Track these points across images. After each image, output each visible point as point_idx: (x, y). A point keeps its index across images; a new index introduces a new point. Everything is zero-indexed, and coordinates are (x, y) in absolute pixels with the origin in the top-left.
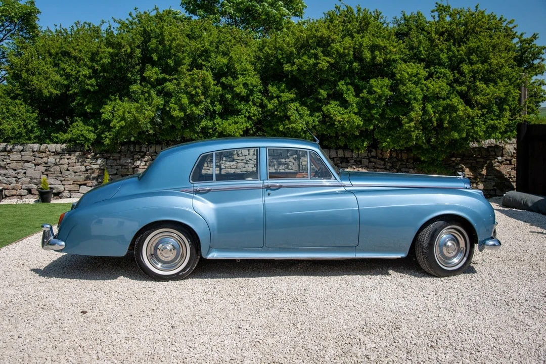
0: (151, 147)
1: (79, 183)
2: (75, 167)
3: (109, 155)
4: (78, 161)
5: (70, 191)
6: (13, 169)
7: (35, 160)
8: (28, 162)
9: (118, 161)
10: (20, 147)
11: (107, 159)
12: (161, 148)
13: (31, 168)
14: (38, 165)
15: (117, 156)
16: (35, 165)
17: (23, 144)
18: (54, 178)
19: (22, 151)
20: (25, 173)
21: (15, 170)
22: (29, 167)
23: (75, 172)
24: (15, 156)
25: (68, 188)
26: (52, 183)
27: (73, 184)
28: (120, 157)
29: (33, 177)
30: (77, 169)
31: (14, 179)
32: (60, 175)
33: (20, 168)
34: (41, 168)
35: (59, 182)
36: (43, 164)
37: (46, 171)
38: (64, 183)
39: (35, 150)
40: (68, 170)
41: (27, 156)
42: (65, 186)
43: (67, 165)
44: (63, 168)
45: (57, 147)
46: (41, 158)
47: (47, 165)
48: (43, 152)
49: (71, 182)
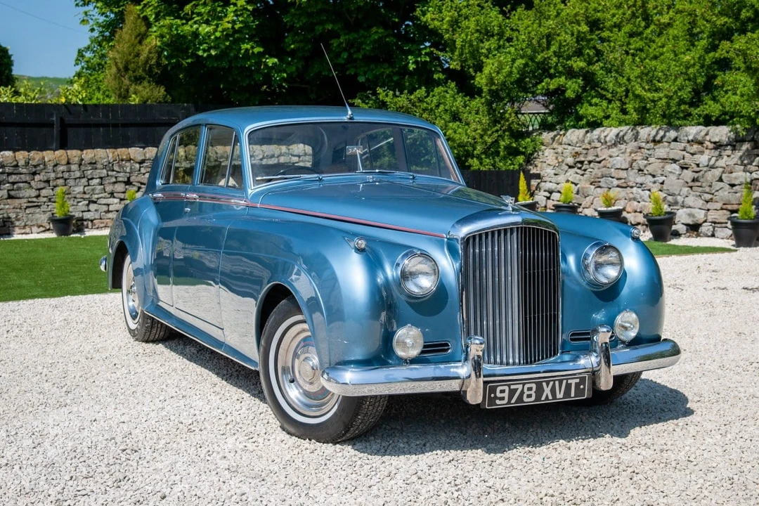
1: (729, 207)
2: (734, 175)
4: (742, 162)
5: (715, 223)
6: (650, 174)
7: (684, 159)
8: (674, 161)
10: (672, 134)
13: (674, 173)
14: (687, 168)
16: (683, 168)
17: (677, 128)
18: (697, 196)
19: (675, 140)
20: (662, 183)
21: (654, 176)
22: (671, 172)
23: (732, 185)
24: (662, 151)
25: (712, 216)
26: (691, 204)
27: (722, 209)
30: (736, 178)
31: (648, 192)
32: (707, 189)
33: (660, 172)
34: (688, 175)
35: (700, 203)
36: (694, 166)
37: (693, 180)
38: (709, 206)
39: (691, 138)
40: (721, 180)
41: (676, 151)
42: (709, 213)
43: (721, 170)
44: (713, 176)
45: (721, 133)
46: (693, 154)
47: (698, 169)
48: (701, 143)
49: (719, 205)
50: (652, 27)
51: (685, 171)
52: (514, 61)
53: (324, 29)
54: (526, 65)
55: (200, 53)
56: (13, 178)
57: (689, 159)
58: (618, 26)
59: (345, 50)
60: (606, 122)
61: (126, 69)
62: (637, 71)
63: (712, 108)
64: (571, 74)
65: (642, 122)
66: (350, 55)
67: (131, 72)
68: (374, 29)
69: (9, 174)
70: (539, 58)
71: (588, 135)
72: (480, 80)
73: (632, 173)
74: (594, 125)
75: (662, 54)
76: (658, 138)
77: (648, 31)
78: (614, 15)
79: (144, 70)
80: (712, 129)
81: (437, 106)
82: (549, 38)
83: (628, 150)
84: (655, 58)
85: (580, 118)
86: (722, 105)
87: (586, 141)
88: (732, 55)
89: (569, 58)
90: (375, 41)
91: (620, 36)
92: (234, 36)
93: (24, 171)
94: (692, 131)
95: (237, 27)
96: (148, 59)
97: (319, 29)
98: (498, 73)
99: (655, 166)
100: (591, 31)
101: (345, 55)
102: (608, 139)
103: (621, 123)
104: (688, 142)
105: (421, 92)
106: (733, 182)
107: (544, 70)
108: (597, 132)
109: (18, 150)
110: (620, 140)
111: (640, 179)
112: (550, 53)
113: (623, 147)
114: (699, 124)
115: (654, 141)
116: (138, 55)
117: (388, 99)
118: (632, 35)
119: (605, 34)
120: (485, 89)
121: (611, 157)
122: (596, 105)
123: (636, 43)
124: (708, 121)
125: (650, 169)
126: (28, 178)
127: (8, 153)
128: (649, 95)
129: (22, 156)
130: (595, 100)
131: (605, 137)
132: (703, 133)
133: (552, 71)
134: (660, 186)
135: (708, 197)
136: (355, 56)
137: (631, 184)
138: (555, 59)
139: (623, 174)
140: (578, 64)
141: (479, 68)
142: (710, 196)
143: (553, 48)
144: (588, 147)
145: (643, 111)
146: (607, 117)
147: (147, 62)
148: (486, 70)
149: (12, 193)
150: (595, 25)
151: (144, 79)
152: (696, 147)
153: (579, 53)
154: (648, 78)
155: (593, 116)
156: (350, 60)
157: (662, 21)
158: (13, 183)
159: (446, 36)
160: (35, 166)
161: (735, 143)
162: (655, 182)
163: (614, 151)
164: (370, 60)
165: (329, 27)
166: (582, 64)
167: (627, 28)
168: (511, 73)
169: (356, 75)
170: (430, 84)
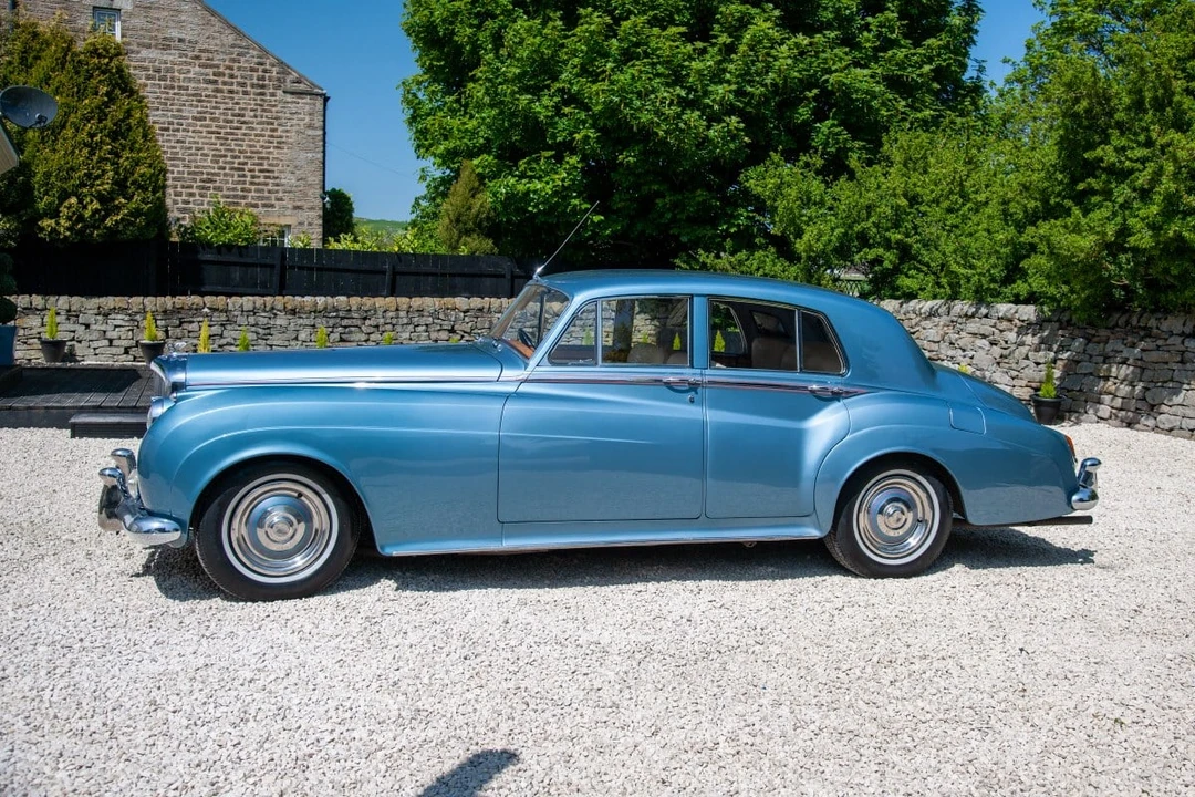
0: (1166, 319)
1: (1034, 385)
3: (1094, 332)
7: (993, 335)
8: (984, 336)
9: (1102, 345)
10: (984, 311)
11: (1089, 340)
12: (1182, 322)
13: (983, 349)
14: (996, 345)
15: (1103, 333)
16: (992, 344)
17: (988, 305)
19: (986, 316)
21: (964, 350)
22: (981, 348)
23: (1038, 364)
24: (973, 326)
25: (1018, 392)
27: (1026, 386)
28: (1108, 339)
29: (980, 366)
32: (1014, 366)
33: (970, 347)
34: (997, 351)
35: (1007, 379)
36: (1002, 342)
37: (1001, 357)
38: (1015, 382)
39: (1001, 315)
40: (1027, 358)
41: (985, 326)
42: (1015, 389)
43: (1028, 348)
44: (1020, 353)
45: (1028, 312)
46: (1001, 331)
47: (1006, 346)
48: (1010, 320)
49: (1024, 383)
50: (969, 205)
51: (994, 347)
52: (833, 229)
53: (650, 189)
54: (845, 234)
55: (530, 209)
56: (345, 322)
57: (997, 336)
58: (937, 201)
59: (669, 210)
60: (921, 294)
61: (458, 221)
62: (951, 248)
63: (1021, 287)
64: (888, 245)
65: (954, 296)
66: (674, 216)
67: (461, 225)
68: (699, 192)
69: (342, 318)
70: (857, 228)
71: (904, 306)
72: (800, 246)
73: (943, 345)
74: (910, 296)
75: (976, 232)
76: (970, 314)
77: (966, 208)
78: (932, 191)
79: (474, 223)
80: (1022, 307)
81: (758, 270)
82: (869, 208)
83: (941, 323)
84: (971, 235)
85: (897, 289)
86: (1030, 285)
87: (902, 312)
88: (1036, 240)
89: (887, 230)
90: (699, 203)
91: (937, 212)
92: (562, 193)
93: (356, 316)
94: (1003, 308)
95: (566, 184)
96: (479, 213)
97: (645, 189)
98: (818, 240)
99: (965, 340)
100: (911, 206)
101: (669, 216)
102: (922, 311)
103: (935, 297)
104: (999, 318)
105: (743, 255)
106: (1039, 361)
107: (864, 240)
108: (913, 303)
109: (352, 296)
110: (932, 314)
111: (951, 353)
112: (869, 224)
113: (936, 319)
114: (1010, 302)
115: (966, 315)
116: (470, 208)
117: (709, 261)
118: (950, 210)
119: (922, 209)
120: (804, 255)
121: (924, 328)
122: (913, 277)
123: (952, 219)
124: (1017, 300)
125: (961, 342)
126: (359, 323)
127: (343, 298)
128: (962, 271)
129: (355, 301)
130: (912, 272)
131: (921, 308)
132: (1012, 311)
133: (871, 241)
134: (969, 360)
135: (1015, 373)
136: (678, 217)
137: (942, 357)
138: (874, 230)
139: (935, 347)
140: (895, 236)
141: (799, 234)
142: (1016, 373)
143: (873, 219)
144: (903, 317)
145: (955, 287)
146: (922, 289)
147: (477, 215)
148: (806, 237)
149: (343, 336)
150: (914, 200)
151: (474, 231)
152: (1005, 325)
153: (897, 225)
154: (964, 253)
155: (909, 287)
156: (674, 220)
157: (979, 199)
158: (345, 327)
159: (768, 203)
160: (366, 312)
161: (1041, 323)
162: (964, 356)
163: (927, 324)
164: (693, 221)
165: (656, 187)
166: (899, 237)
167: (945, 204)
168: (830, 241)
169: (679, 235)
170: (752, 248)
